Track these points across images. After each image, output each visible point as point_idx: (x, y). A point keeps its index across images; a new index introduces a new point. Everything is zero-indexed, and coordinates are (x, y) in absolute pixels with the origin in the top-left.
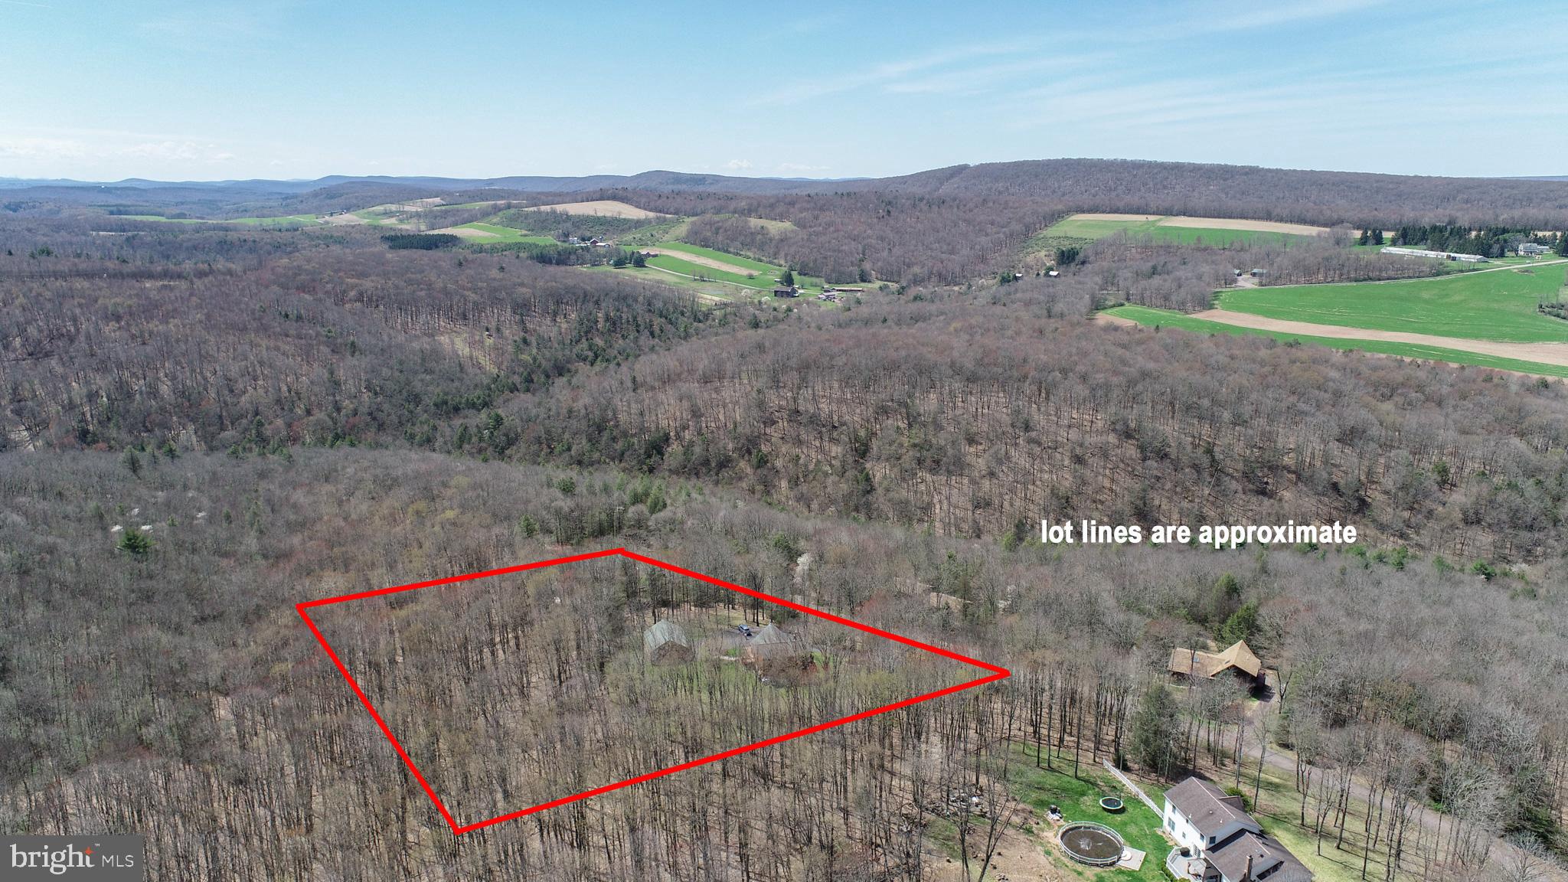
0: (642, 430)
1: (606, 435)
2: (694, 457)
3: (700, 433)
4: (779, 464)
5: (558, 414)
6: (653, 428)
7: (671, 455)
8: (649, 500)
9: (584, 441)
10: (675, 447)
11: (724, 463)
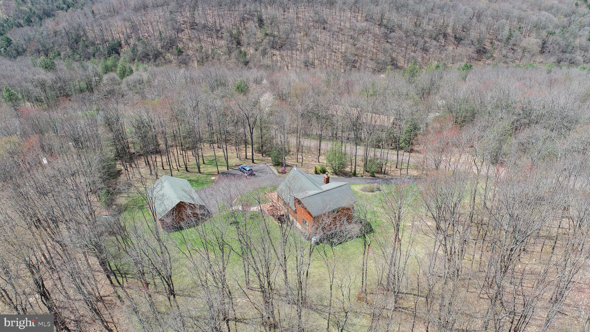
0: (104, 41)
1: (81, 43)
2: (139, 53)
3: (139, 39)
4: (190, 53)
5: (48, 35)
6: (110, 39)
7: (124, 53)
8: (118, 69)
9: (68, 49)
10: (125, 49)
11: (157, 56)
